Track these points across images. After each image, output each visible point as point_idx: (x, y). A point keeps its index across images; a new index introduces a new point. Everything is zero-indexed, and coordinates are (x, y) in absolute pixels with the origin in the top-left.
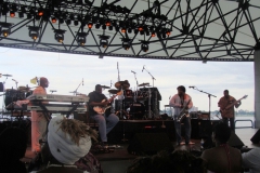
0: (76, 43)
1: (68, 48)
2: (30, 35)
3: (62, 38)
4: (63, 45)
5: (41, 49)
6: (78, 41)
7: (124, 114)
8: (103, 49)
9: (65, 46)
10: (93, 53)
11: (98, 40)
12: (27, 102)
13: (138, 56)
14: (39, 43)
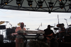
0: (38, 7)
1: (34, 9)
2: (17, 3)
3: (32, 5)
4: (32, 8)
5: (22, 10)
6: (39, 6)
7: (61, 40)
8: (50, 9)
9: (33, 8)
10: (46, 11)
11: (48, 5)
12: (17, 34)
13: (68, 12)
14: (21, 7)
